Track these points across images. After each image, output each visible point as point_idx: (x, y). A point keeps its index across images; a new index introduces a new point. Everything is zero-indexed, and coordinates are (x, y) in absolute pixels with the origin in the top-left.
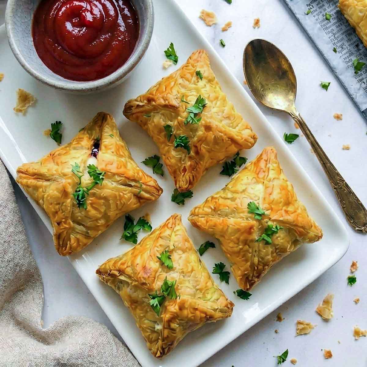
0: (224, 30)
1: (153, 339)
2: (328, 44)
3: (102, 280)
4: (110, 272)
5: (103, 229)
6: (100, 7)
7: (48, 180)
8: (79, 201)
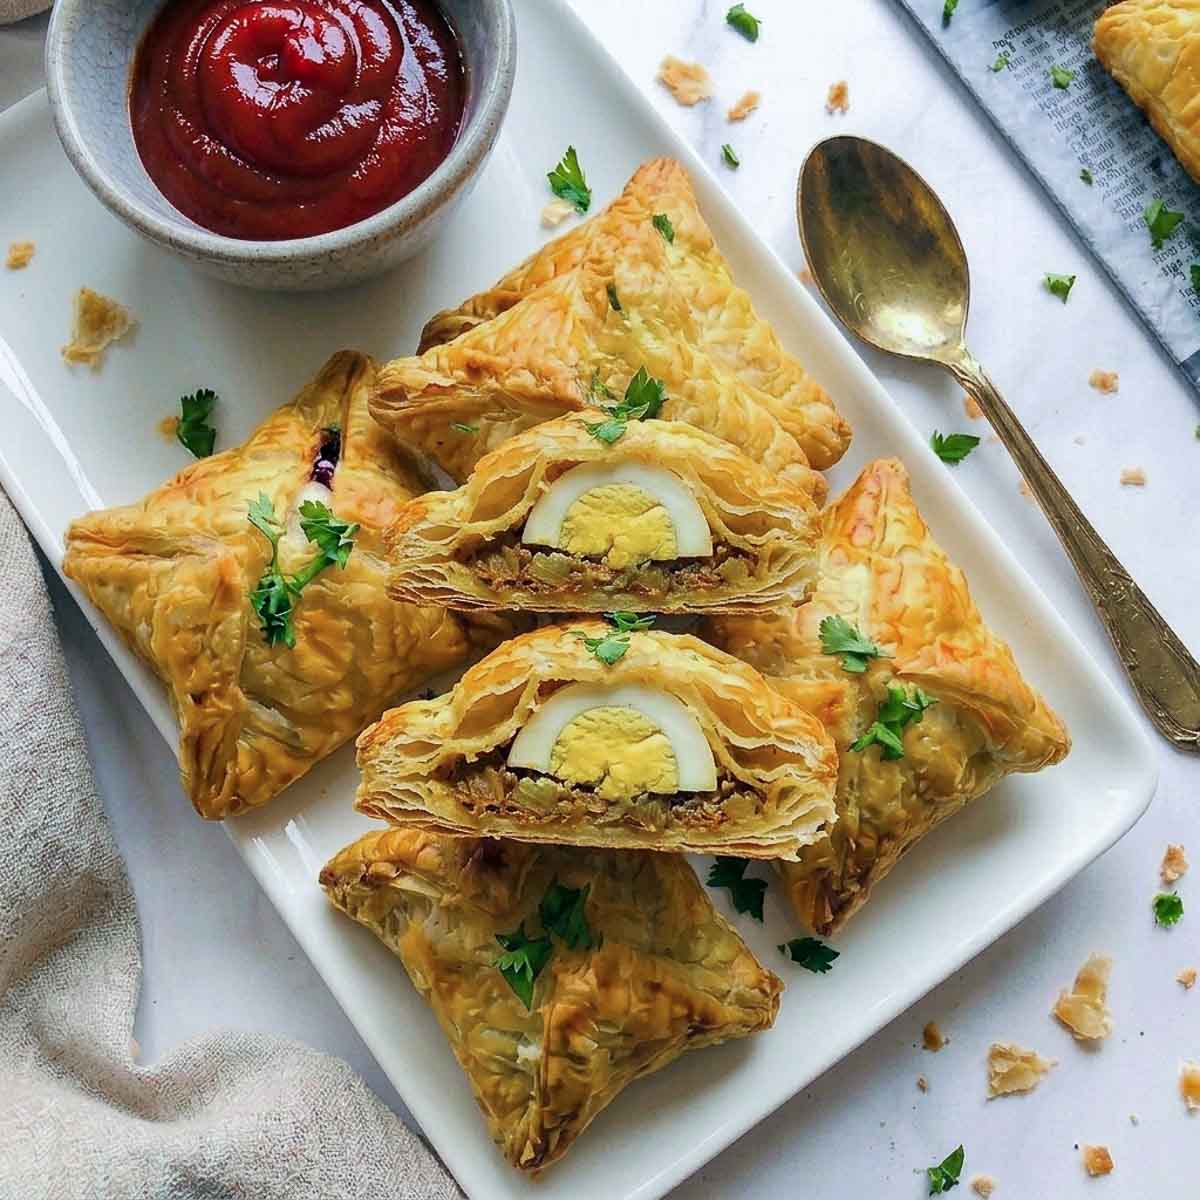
0: (736, 118)
1: (509, 1099)
2: (1064, 156)
3: (340, 907)
4: (368, 866)
5: (344, 725)
6: (347, 23)
7: (169, 555)
8: (270, 618)
